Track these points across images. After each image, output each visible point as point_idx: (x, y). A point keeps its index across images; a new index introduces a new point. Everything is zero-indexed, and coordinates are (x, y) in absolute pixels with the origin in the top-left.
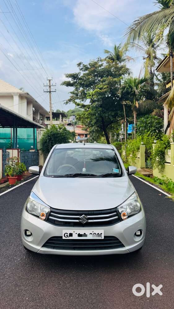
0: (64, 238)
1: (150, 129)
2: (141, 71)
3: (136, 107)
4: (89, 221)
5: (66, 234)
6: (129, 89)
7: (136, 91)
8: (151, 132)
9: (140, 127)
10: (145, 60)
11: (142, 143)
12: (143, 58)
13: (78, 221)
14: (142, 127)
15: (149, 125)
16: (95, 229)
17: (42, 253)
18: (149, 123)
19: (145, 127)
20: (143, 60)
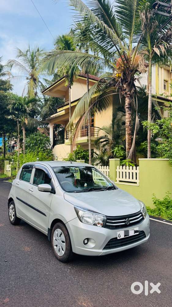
0: (118, 238)
1: (40, 146)
2: (24, 89)
3: (25, 123)
4: (131, 222)
5: (119, 235)
6: (19, 106)
7: (27, 109)
8: (41, 149)
9: (31, 143)
10: (28, 80)
11: (38, 159)
12: (26, 78)
13: (124, 223)
14: (32, 143)
15: (39, 142)
16: (136, 227)
17: (104, 254)
18: (39, 140)
19: (36, 144)
20: (26, 80)
